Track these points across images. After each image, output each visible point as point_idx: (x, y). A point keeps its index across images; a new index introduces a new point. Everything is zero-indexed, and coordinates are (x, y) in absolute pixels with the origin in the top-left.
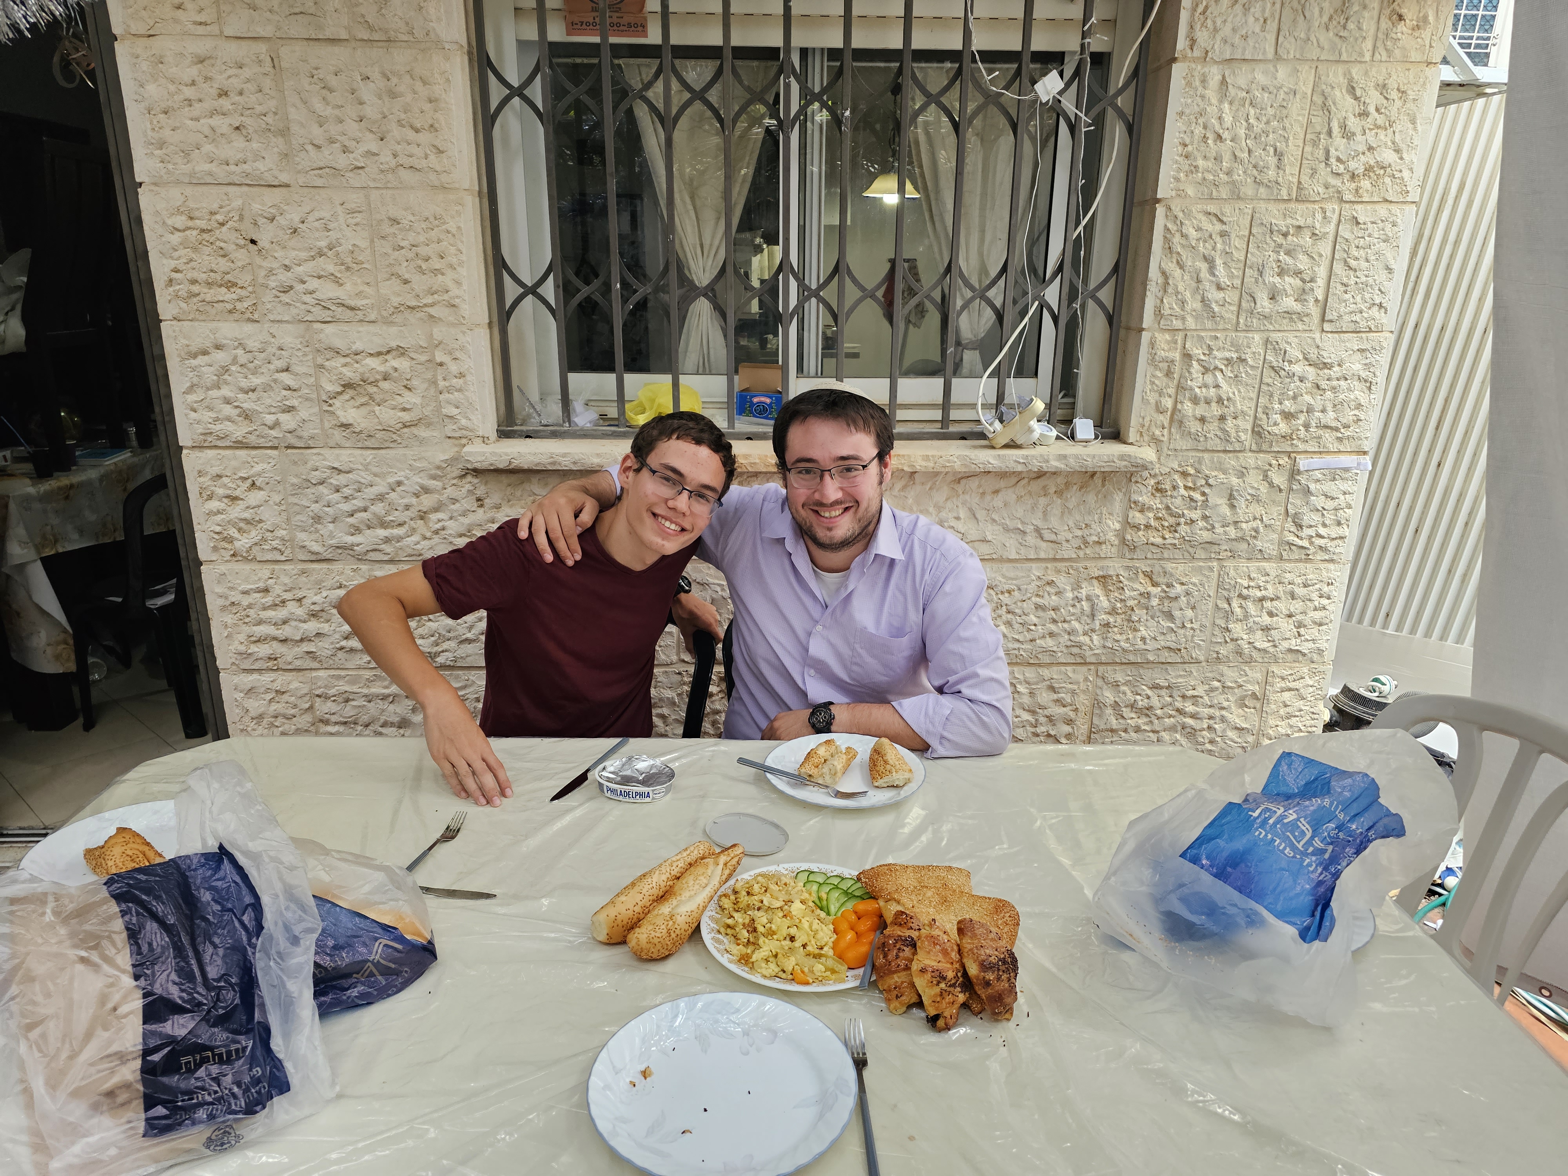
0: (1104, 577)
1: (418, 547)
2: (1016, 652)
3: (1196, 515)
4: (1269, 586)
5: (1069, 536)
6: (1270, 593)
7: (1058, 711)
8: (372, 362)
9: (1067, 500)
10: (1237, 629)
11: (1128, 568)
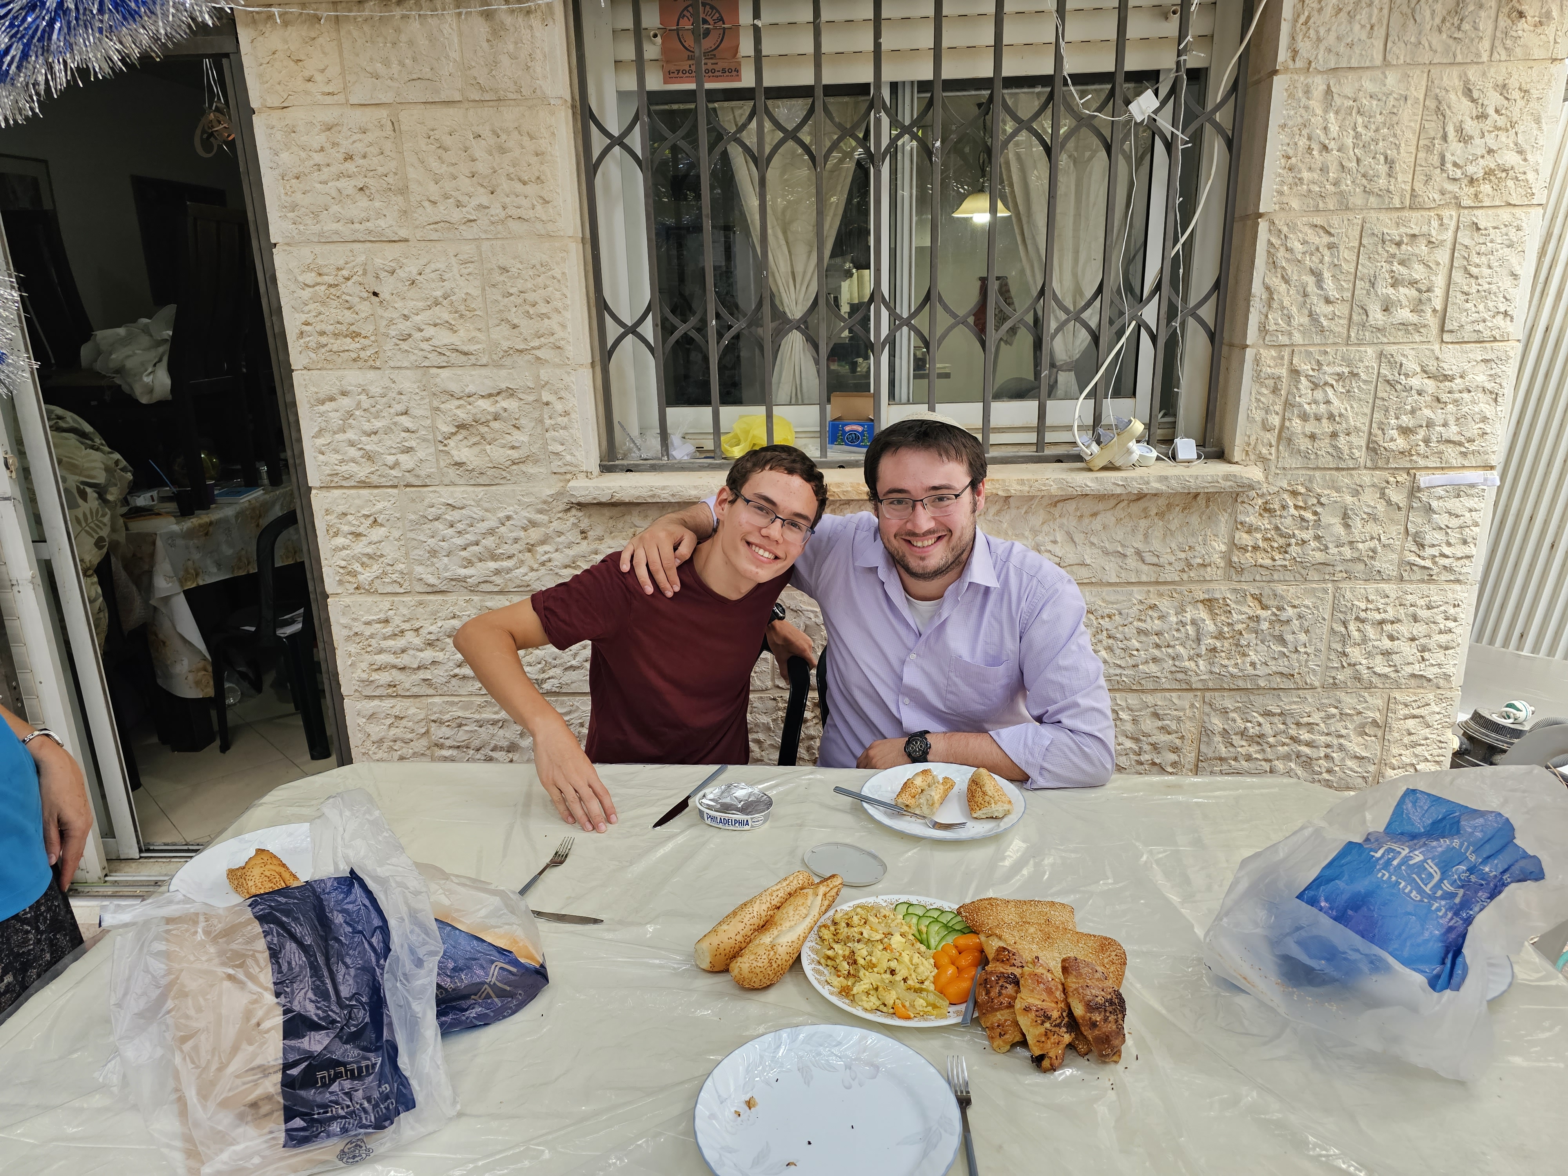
0: (1209, 600)
1: (526, 578)
2: (1118, 678)
3: (1307, 535)
4: (1389, 609)
5: (1172, 559)
6: (1390, 614)
7: (1163, 738)
8: (483, 404)
9: (1169, 521)
10: (1355, 654)
11: (1235, 590)
